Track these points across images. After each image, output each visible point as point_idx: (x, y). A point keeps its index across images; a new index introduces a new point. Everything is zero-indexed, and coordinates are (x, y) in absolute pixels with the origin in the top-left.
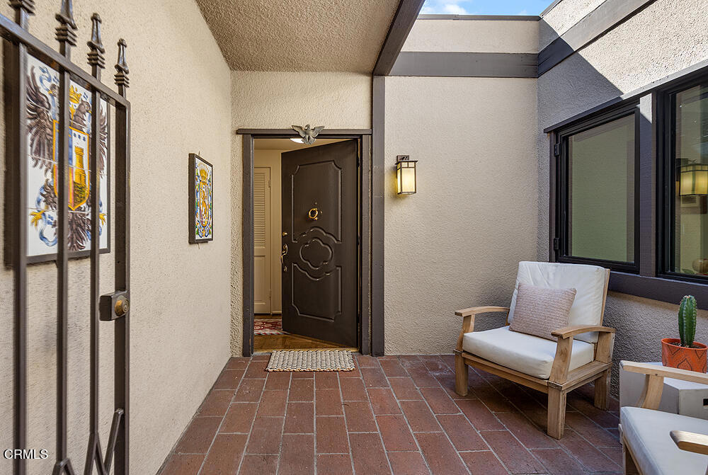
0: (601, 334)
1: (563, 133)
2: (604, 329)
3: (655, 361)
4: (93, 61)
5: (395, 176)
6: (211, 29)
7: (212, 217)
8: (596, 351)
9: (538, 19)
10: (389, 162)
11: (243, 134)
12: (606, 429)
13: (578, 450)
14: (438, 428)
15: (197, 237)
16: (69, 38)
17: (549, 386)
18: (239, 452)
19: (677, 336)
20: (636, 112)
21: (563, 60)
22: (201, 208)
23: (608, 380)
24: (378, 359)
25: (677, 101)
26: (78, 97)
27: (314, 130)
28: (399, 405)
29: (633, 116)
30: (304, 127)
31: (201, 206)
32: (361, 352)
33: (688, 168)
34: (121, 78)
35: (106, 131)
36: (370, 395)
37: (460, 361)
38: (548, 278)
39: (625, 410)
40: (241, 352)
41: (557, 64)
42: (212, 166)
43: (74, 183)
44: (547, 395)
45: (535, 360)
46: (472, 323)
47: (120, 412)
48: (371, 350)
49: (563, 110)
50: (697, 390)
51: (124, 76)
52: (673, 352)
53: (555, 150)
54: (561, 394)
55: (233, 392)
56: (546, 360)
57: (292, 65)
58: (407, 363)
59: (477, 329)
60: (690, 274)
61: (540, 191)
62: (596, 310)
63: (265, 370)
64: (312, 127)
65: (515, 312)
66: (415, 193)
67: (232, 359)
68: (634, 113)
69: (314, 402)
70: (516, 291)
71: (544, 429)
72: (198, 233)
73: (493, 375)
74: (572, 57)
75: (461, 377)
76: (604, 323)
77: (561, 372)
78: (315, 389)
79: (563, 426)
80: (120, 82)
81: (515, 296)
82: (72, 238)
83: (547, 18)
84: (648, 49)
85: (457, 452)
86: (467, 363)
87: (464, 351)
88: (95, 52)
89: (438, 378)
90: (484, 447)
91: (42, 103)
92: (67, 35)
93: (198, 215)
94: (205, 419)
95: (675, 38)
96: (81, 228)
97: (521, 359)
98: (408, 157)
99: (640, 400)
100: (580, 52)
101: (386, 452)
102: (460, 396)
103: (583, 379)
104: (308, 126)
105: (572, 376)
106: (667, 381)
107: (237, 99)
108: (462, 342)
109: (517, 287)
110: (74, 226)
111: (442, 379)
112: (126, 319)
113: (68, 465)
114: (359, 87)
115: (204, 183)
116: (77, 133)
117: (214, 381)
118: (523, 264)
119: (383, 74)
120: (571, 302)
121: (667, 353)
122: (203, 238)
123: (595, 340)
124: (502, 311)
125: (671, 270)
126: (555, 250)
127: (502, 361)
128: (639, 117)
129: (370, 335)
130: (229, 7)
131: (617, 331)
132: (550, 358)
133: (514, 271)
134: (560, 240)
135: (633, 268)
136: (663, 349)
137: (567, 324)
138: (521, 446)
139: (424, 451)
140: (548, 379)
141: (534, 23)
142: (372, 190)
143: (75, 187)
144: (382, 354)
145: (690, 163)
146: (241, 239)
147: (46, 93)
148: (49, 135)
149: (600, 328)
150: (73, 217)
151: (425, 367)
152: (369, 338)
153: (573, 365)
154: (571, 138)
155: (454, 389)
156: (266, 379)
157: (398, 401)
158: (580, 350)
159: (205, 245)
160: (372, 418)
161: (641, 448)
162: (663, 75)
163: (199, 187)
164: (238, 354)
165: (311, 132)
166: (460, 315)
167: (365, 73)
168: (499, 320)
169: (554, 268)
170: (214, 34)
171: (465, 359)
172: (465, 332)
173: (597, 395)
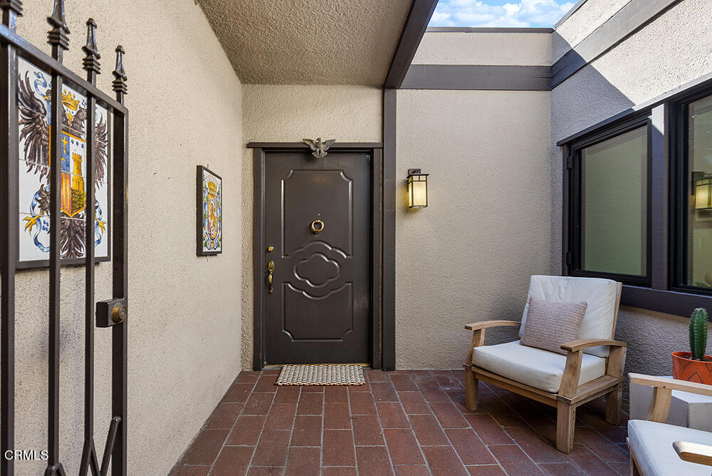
0: (612, 348)
1: (576, 146)
2: (615, 343)
3: (665, 375)
4: (88, 67)
5: (406, 190)
6: (221, 41)
7: (221, 229)
8: (607, 365)
9: (551, 31)
10: (401, 176)
11: (254, 148)
12: (616, 444)
13: (586, 464)
14: (446, 442)
15: (205, 249)
16: (61, 42)
17: (558, 400)
18: (244, 464)
19: (688, 350)
20: (648, 123)
21: (575, 72)
22: (209, 221)
23: (620, 395)
24: (390, 374)
25: (690, 112)
26: (76, 104)
27: (324, 143)
28: (408, 418)
29: (645, 128)
30: (315, 141)
31: (210, 218)
32: (372, 367)
33: (704, 181)
34: (119, 85)
35: (106, 139)
36: (379, 409)
37: (470, 375)
38: (560, 291)
39: (633, 423)
40: (252, 366)
41: (570, 76)
42: (221, 179)
43: (72, 190)
44: (556, 408)
45: (544, 374)
46: (482, 337)
47: (118, 419)
48: (382, 364)
49: (576, 122)
50: (706, 404)
51: (121, 83)
52: (684, 366)
53: (568, 163)
54: (570, 407)
55: (242, 405)
56: (555, 373)
57: (302, 77)
58: (418, 378)
59: (486, 344)
60: (704, 287)
61: (553, 205)
62: (608, 324)
63: (275, 385)
64: (323, 141)
65: (526, 327)
66: (426, 206)
67: (242, 373)
68: (645, 124)
69: (323, 415)
70: (527, 305)
71: (553, 444)
72: (206, 246)
73: (503, 389)
74: (585, 68)
75: (471, 392)
76: (616, 337)
77: (570, 385)
78: (324, 403)
79: (572, 441)
80: (119, 89)
81: (526, 310)
82: (70, 245)
83: (560, 30)
84: (660, 59)
85: (464, 466)
86: (477, 377)
87: (474, 365)
88: (90, 57)
89: (447, 392)
90: (492, 461)
91: (38, 108)
92: (59, 39)
93: (206, 228)
94: (213, 431)
95: (688, 48)
96: (79, 235)
97: (530, 372)
98: (419, 170)
99: (648, 413)
100: (592, 64)
101: (392, 465)
102: (470, 411)
103: (593, 393)
104: (319, 139)
105: (582, 390)
106: (675, 393)
107: (248, 112)
108: (471, 356)
109: (528, 301)
110: (72, 234)
111: (452, 394)
112: (124, 326)
113: (61, 470)
114: (370, 101)
115: (212, 195)
116: (75, 140)
117: (224, 394)
118: (534, 278)
119: (395, 88)
120: (582, 315)
121: (677, 367)
122: (211, 250)
123: (606, 354)
124: (513, 325)
125: (684, 284)
126: (567, 264)
127: (511, 374)
128: (651, 129)
129: (381, 350)
130: (238, 19)
131: (629, 345)
132: (559, 372)
133: (526, 285)
134: (573, 254)
135: (645, 281)
136: (673, 362)
137: (577, 338)
138: (529, 460)
139: (430, 465)
140: (557, 393)
141: (547, 35)
142: (383, 204)
143: (72, 194)
144: (393, 369)
145: (706, 176)
146: (251, 253)
147: (42, 99)
148: (45, 140)
149: (610, 342)
150: (70, 224)
151: (435, 382)
152: (380, 352)
153: (583, 379)
154: (584, 151)
155: (464, 403)
156: (276, 393)
157: (407, 415)
158: (591, 365)
159: (214, 258)
160: (380, 432)
161: (646, 460)
162: (675, 86)
163: (207, 200)
164: (249, 368)
165: (322, 146)
166: (470, 328)
167: (376, 86)
168: (509, 334)
169: (566, 281)
170: (223, 47)
171: (474, 373)
172: (475, 346)
173: (608, 409)
